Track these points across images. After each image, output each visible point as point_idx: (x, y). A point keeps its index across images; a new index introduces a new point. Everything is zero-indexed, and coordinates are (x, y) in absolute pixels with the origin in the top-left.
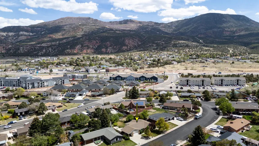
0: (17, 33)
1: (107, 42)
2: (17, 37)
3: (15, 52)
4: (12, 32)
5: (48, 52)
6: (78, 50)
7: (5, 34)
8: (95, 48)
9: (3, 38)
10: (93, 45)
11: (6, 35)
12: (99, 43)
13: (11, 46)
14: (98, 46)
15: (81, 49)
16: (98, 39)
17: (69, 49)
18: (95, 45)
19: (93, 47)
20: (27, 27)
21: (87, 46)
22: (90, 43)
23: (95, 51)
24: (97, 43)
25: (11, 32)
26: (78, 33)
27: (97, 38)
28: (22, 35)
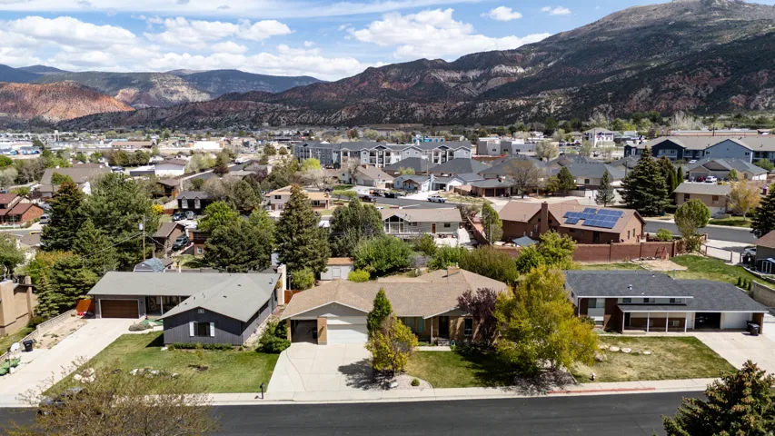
0: (486, 71)
1: (757, 71)
2: (484, 81)
3: (464, 116)
4: (475, 68)
5: (545, 113)
6: (638, 105)
7: (457, 75)
8: (705, 95)
9: (453, 85)
10: (697, 86)
11: (462, 78)
12: (726, 75)
13: (462, 103)
14: (718, 88)
15: (649, 99)
16: (720, 64)
17: (609, 103)
18: (706, 85)
19: (696, 93)
20: (512, 51)
21: (672, 90)
22: (687, 79)
23: (703, 104)
24: (717, 76)
25: (473, 68)
26: (658, 53)
27: (720, 60)
28: (497, 75)
